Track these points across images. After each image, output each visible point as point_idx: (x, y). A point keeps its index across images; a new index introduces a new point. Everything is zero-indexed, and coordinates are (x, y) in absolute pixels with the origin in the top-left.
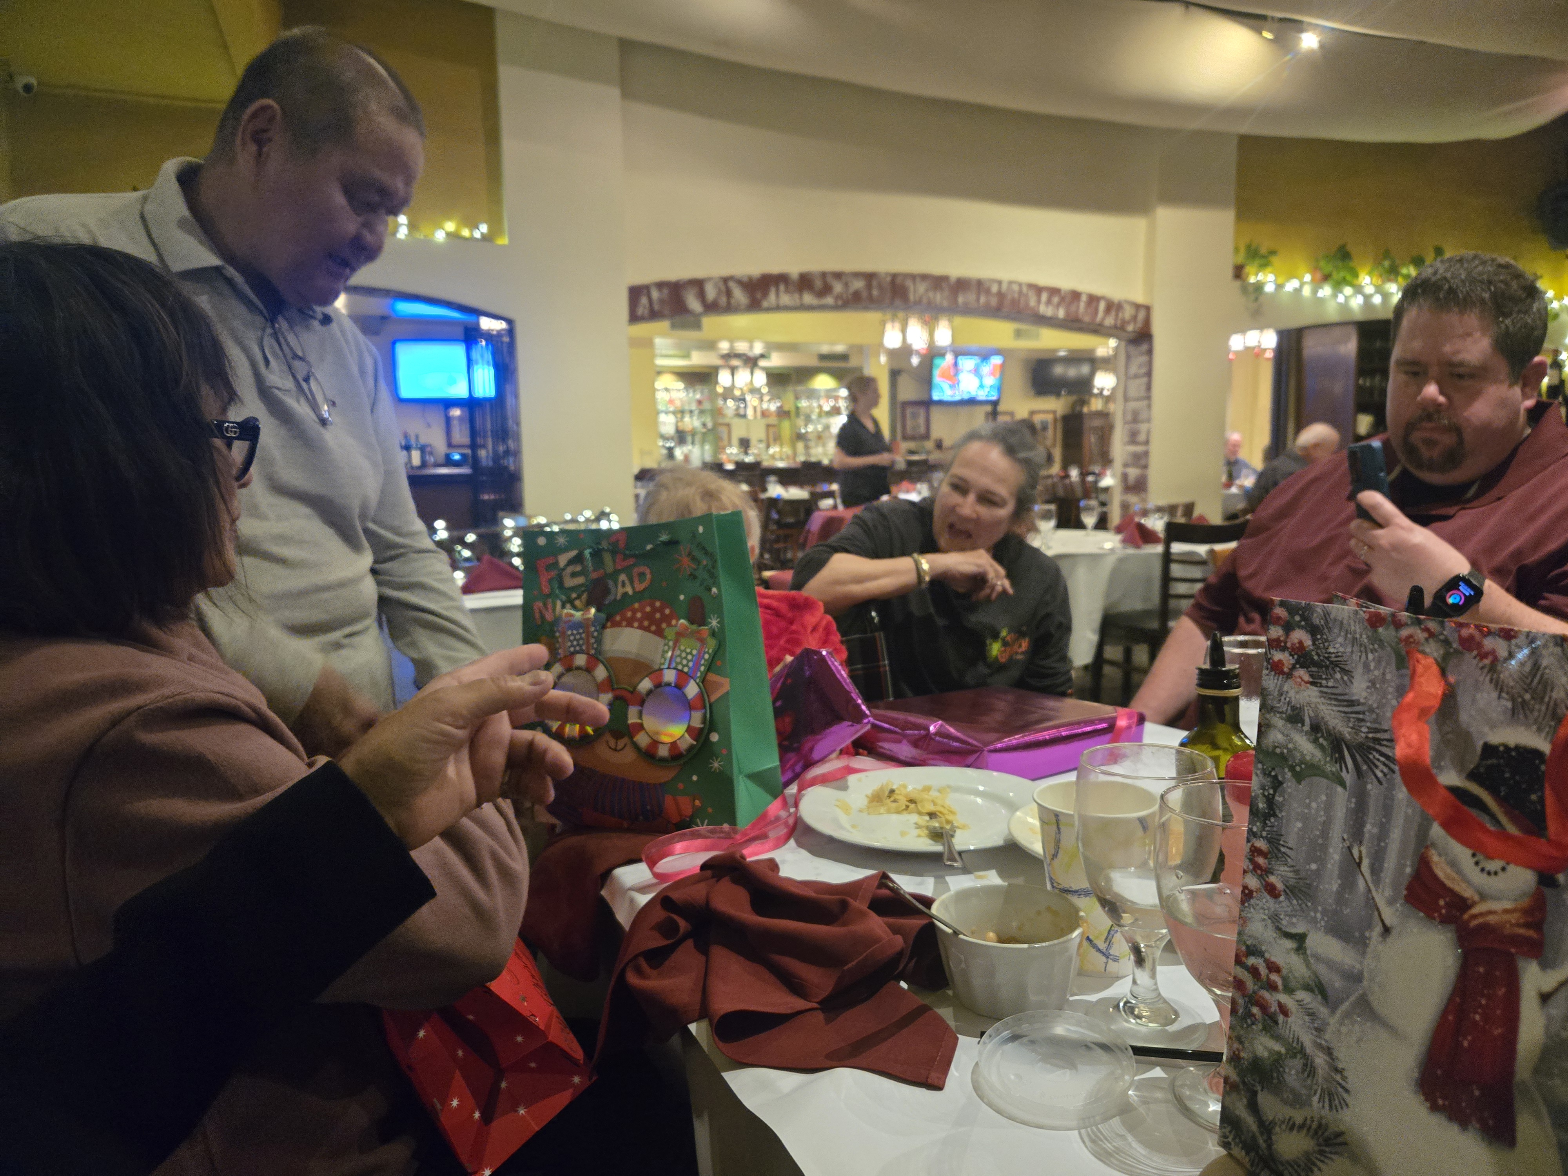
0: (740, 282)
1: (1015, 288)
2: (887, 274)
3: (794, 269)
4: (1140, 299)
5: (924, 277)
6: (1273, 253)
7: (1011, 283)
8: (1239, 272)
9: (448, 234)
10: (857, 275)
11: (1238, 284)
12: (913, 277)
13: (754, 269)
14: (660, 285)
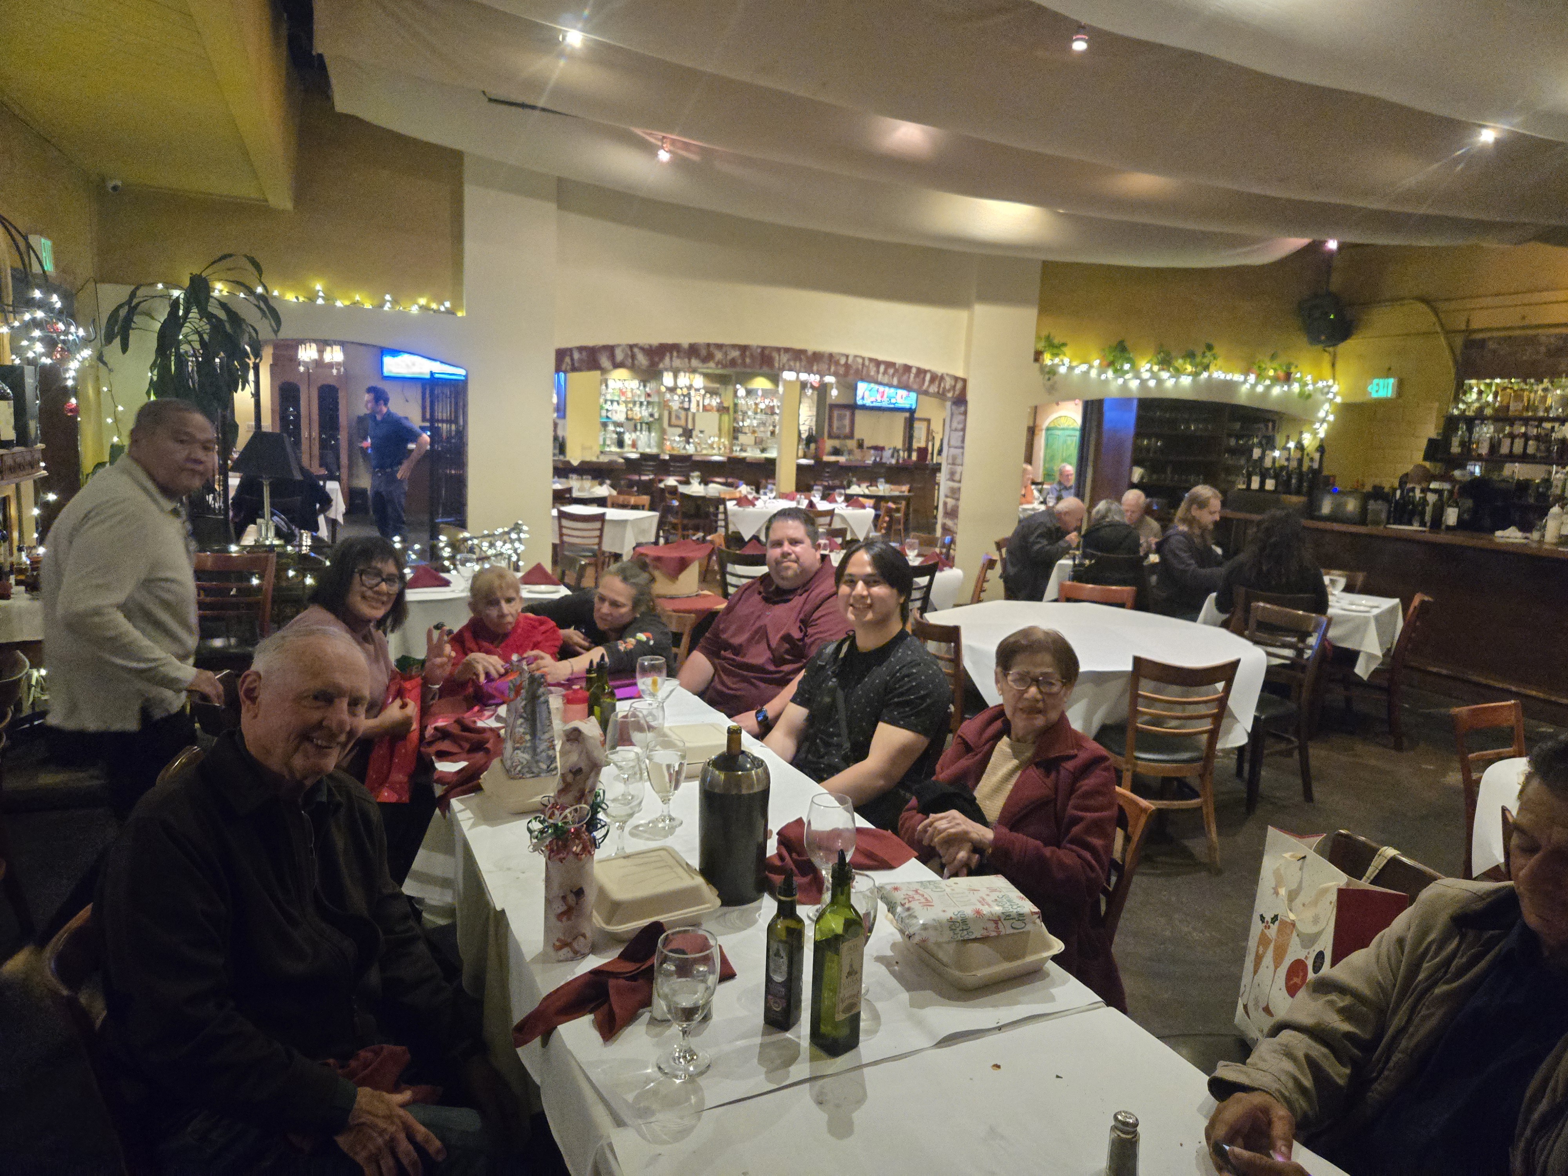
0: (642, 349)
1: (860, 361)
2: (758, 347)
3: (685, 341)
4: (960, 374)
5: (787, 350)
6: (1064, 345)
7: (856, 356)
8: (1038, 356)
9: (421, 307)
10: (734, 346)
11: (1037, 365)
12: (778, 350)
13: (654, 340)
14: (581, 349)
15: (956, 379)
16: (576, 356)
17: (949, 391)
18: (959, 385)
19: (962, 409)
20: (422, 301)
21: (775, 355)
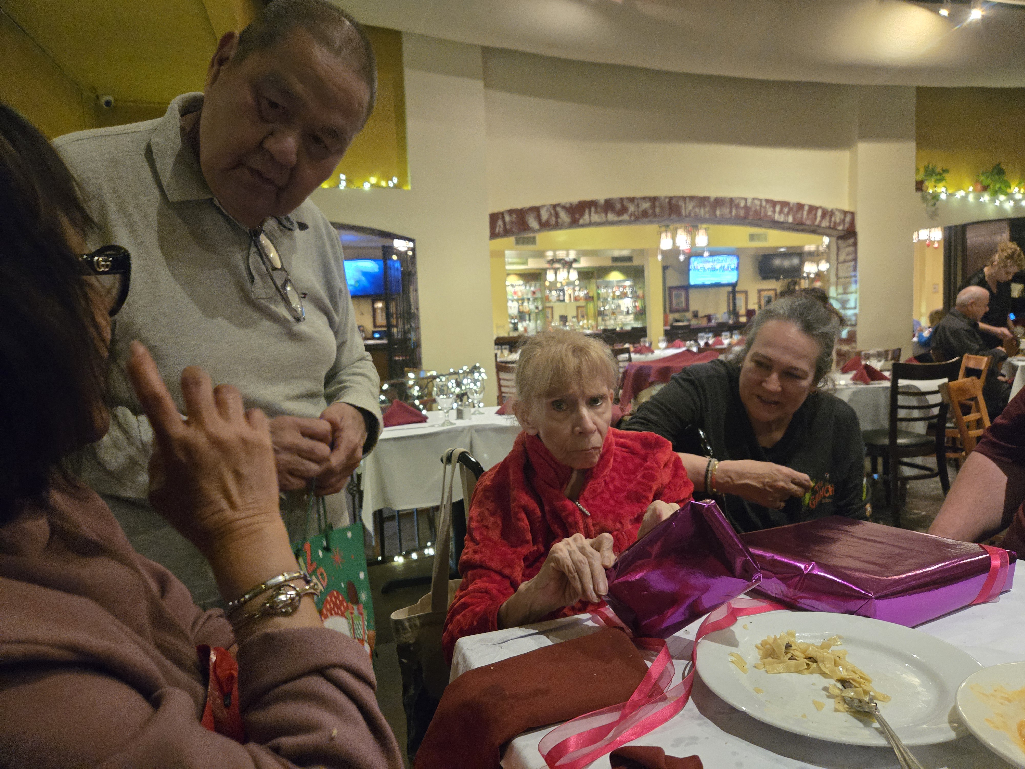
0: (564, 207)
1: (757, 202)
2: (666, 197)
3: (601, 198)
4: (847, 208)
5: (692, 198)
6: (946, 171)
7: (754, 199)
8: (919, 186)
9: (372, 185)
10: (644, 199)
11: (919, 194)
12: (684, 198)
13: (575, 199)
14: (511, 212)
15: (845, 213)
16: (507, 218)
17: (839, 224)
18: (848, 219)
19: (851, 241)
20: (373, 180)
21: (681, 203)
